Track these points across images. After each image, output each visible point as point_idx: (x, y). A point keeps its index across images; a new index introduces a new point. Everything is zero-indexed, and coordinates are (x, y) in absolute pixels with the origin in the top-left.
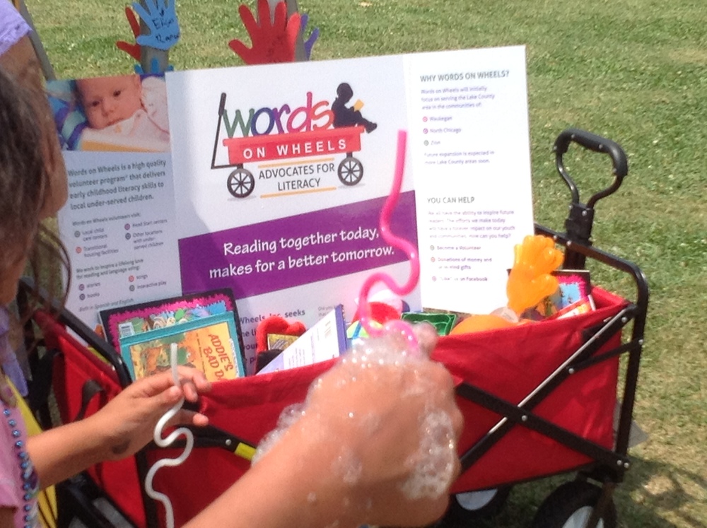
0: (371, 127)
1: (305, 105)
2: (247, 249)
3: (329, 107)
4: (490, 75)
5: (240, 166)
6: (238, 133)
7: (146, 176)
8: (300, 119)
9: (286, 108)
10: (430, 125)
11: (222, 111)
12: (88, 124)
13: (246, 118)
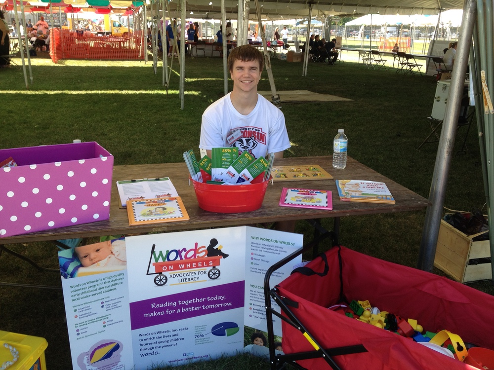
2: (162, 305)
3: (206, 249)
6: (161, 260)
7: (113, 281)
10: (254, 256)
11: (153, 251)
12: (81, 266)
13: (164, 254)
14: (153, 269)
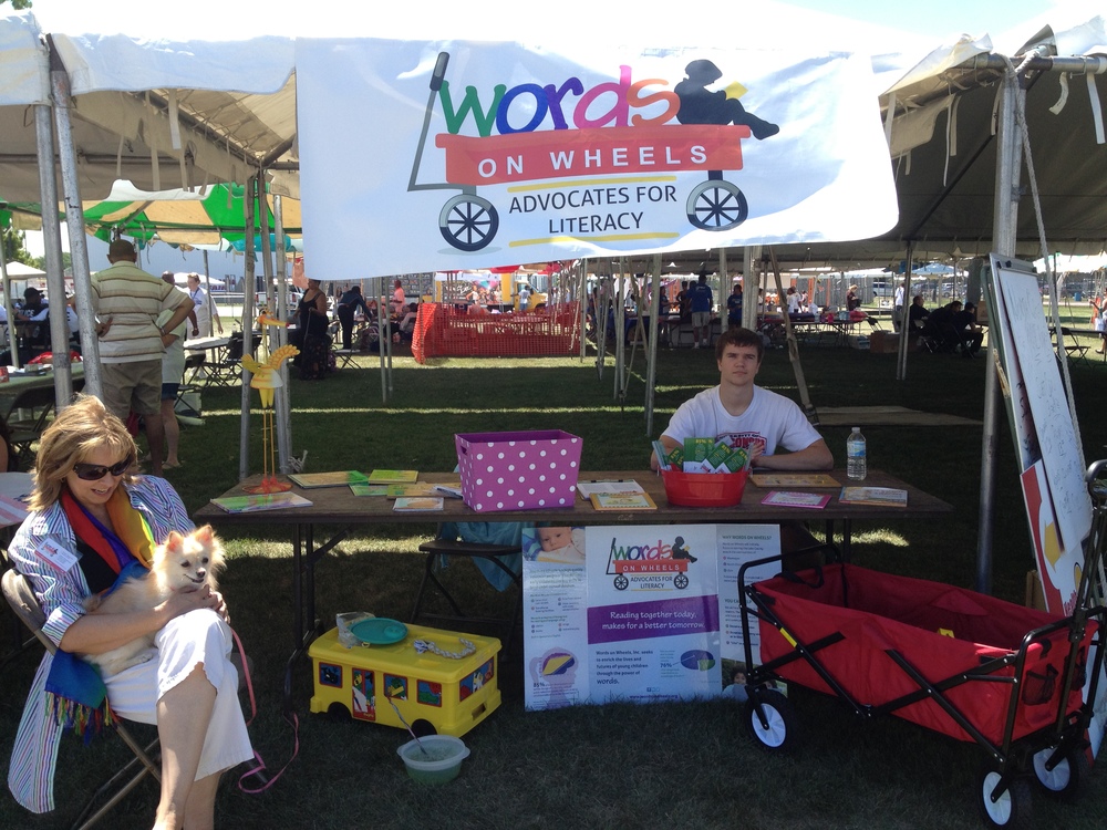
0: (694, 560)
1: (657, 546)
2: (623, 616)
3: (671, 548)
4: (760, 538)
5: (621, 574)
6: (621, 558)
7: (571, 575)
8: (655, 553)
9: (647, 547)
10: (727, 561)
11: (613, 547)
12: (542, 549)
13: (625, 551)
14: (613, 569)
